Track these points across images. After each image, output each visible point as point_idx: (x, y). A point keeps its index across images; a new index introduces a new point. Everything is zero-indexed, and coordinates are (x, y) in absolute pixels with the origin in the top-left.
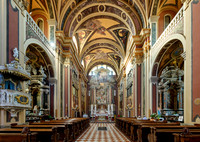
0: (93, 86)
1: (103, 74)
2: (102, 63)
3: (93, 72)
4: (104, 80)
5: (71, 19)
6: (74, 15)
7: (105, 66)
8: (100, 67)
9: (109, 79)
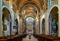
0: (27, 24)
1: (30, 20)
2: (30, 17)
3: (27, 20)
4: (31, 22)
5: (22, 9)
6: (23, 8)
7: (31, 18)
8: (29, 18)
9: (32, 22)
